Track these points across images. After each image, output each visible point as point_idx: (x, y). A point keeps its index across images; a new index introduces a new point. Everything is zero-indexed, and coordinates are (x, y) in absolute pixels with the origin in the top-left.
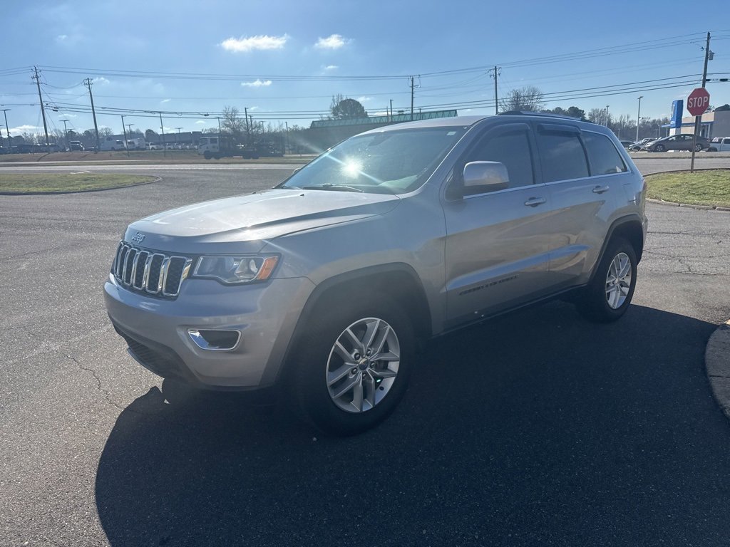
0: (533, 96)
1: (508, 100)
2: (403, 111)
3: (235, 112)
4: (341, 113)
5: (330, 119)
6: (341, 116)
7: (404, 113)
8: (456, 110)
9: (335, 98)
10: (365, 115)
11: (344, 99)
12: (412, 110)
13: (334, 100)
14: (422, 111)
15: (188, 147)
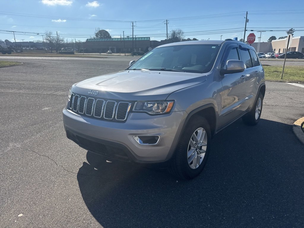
0: (180, 33)
1: (170, 34)
2: (129, 36)
3: (50, 33)
4: (100, 36)
5: (94, 38)
6: (99, 37)
8: (149, 37)
9: (97, 29)
10: (110, 37)
11: (101, 30)
12: (133, 36)
13: (96, 30)
14: (136, 37)
15: (28, 48)
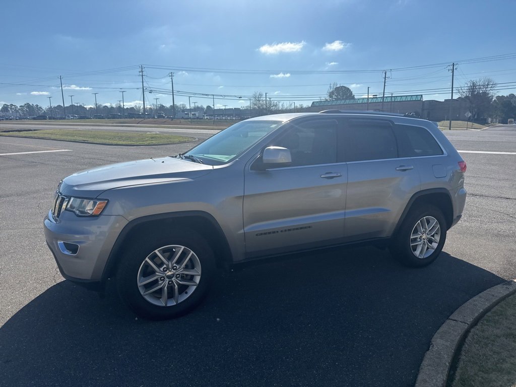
0: (488, 85)
1: (466, 88)
2: (376, 95)
3: (261, 95)
4: (335, 96)
5: (327, 100)
6: (335, 98)
7: (378, 97)
8: (422, 95)
9: (332, 85)
10: (353, 98)
11: (338, 86)
12: (384, 95)
13: (330, 87)
14: (393, 95)
15: (229, 118)
